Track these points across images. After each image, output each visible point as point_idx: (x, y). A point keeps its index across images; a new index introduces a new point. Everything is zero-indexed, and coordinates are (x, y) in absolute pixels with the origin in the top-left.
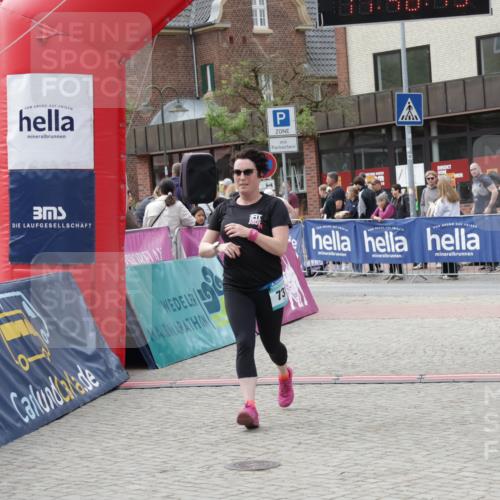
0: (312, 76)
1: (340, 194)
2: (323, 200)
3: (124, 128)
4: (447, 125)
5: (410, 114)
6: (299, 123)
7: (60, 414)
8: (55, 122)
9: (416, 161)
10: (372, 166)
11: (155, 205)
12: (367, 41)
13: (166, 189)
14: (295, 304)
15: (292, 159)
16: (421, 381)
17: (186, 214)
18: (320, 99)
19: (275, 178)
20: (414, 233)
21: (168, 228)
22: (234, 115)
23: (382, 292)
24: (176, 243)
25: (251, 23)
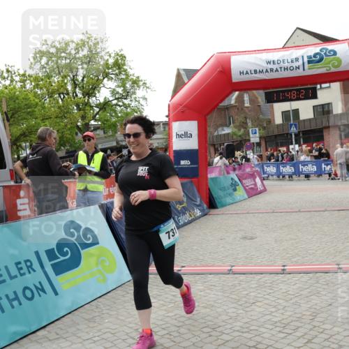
0: (263, 119)
1: (272, 155)
2: (267, 157)
3: (207, 137)
4: (305, 133)
5: (293, 130)
6: (260, 133)
7: (190, 222)
8: (187, 135)
9: (296, 144)
10: (282, 146)
11: (217, 159)
12: (279, 108)
13: (220, 154)
14: (260, 188)
15: (258, 144)
16: (299, 211)
17: (227, 162)
18: (266, 126)
19: (253, 150)
20: (296, 166)
21: (220, 166)
22: (239, 131)
23: (286, 184)
25: (244, 103)
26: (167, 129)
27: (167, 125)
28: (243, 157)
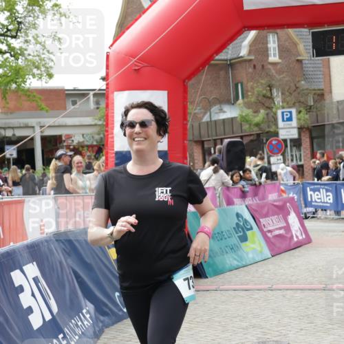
0: (307, 89)
1: (325, 166)
2: (314, 169)
3: (187, 124)
6: (299, 119)
13: (214, 162)
14: (297, 237)
15: (294, 143)
18: (312, 104)
19: (283, 155)
21: (214, 188)
22: (256, 114)
24: (219, 197)
25: (267, 56)
26: (103, 105)
27: (103, 96)
28: (262, 170)
